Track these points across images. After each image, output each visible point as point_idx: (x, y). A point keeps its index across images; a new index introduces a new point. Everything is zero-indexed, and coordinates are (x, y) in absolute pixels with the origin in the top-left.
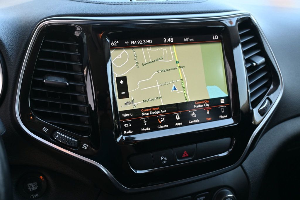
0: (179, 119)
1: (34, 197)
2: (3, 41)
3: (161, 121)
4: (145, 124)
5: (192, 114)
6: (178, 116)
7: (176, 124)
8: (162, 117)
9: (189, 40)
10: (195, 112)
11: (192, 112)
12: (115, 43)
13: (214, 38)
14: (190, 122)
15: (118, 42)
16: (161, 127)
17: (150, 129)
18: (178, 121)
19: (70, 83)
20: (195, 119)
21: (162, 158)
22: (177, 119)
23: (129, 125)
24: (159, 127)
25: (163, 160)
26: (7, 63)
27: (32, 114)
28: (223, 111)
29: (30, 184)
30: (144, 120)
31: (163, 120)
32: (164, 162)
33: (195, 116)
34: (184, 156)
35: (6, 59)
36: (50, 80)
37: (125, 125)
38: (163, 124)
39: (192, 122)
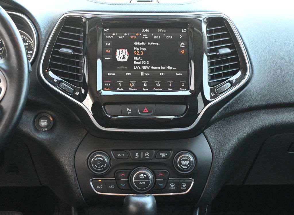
0: (146, 86)
1: (44, 130)
2: (40, 25)
3: (132, 85)
4: (120, 86)
5: (157, 84)
6: (145, 84)
7: (143, 89)
8: (133, 83)
9: (162, 31)
10: (159, 83)
11: (157, 83)
12: (106, 30)
13: (183, 31)
14: (154, 89)
15: (109, 29)
16: (131, 89)
17: (123, 89)
18: (145, 88)
19: (75, 53)
20: (159, 88)
21: (128, 109)
22: (145, 86)
23: (108, 84)
24: (130, 89)
25: (129, 111)
26: (40, 39)
27: (48, 69)
28: (183, 85)
29: (43, 121)
30: (119, 82)
31: (133, 85)
32: (129, 113)
33: (159, 85)
34: (144, 111)
35: (40, 36)
36: (63, 50)
37: (106, 84)
38: (133, 87)
39: (156, 89)
